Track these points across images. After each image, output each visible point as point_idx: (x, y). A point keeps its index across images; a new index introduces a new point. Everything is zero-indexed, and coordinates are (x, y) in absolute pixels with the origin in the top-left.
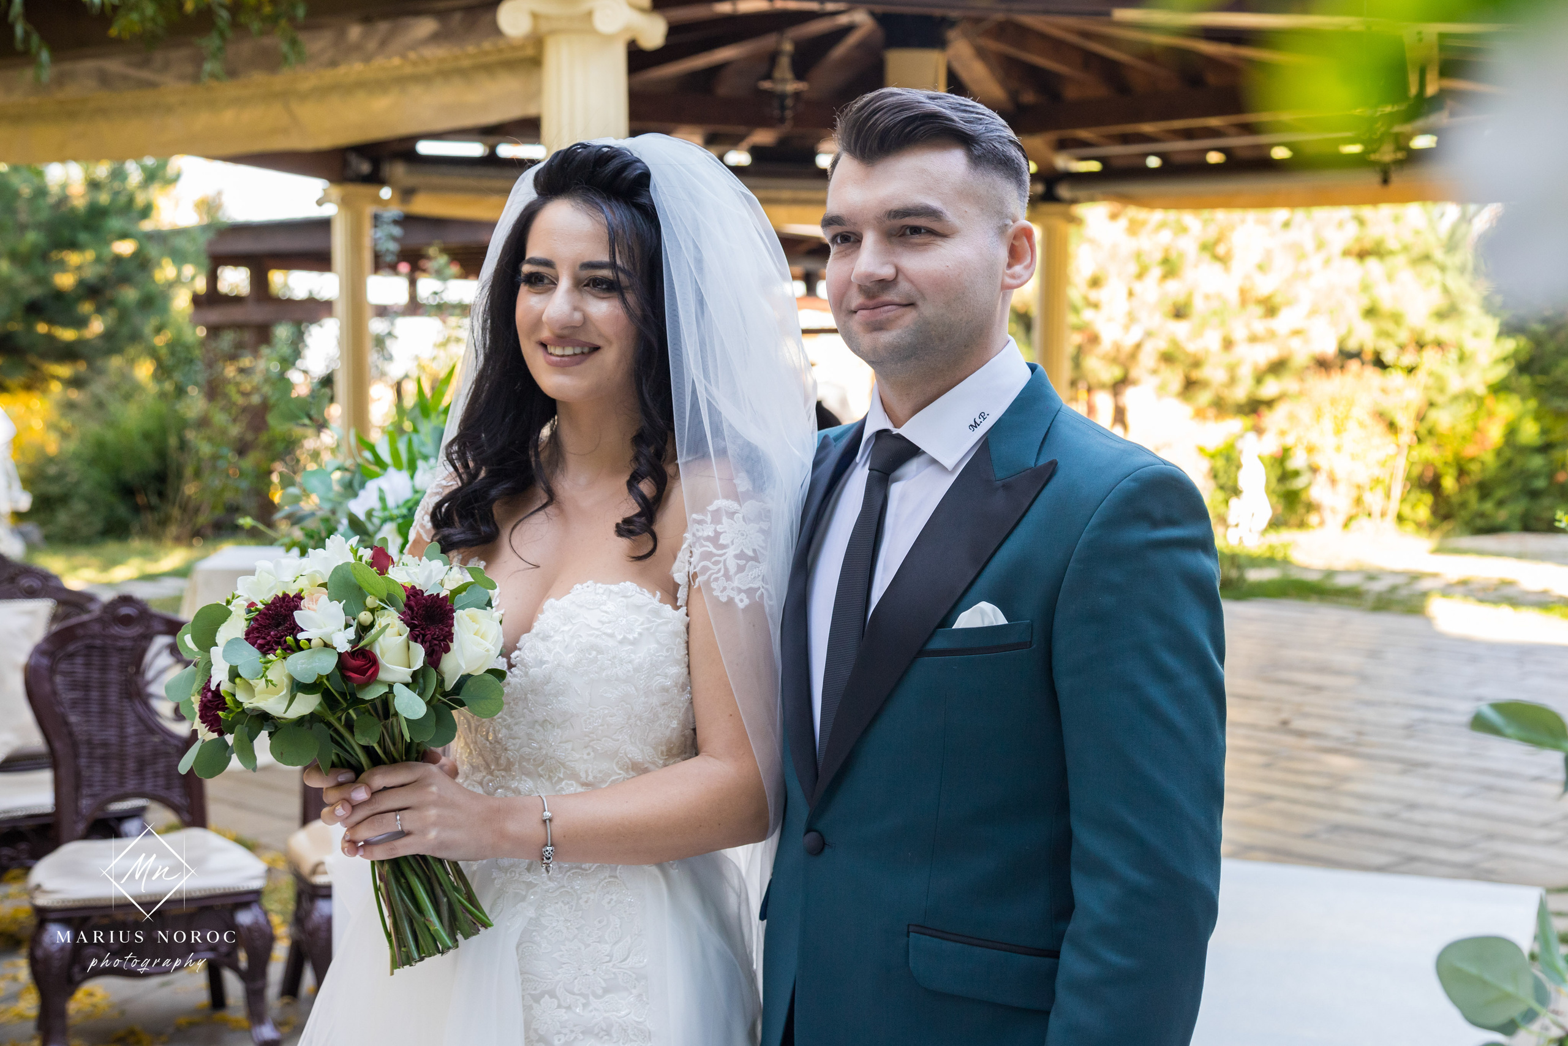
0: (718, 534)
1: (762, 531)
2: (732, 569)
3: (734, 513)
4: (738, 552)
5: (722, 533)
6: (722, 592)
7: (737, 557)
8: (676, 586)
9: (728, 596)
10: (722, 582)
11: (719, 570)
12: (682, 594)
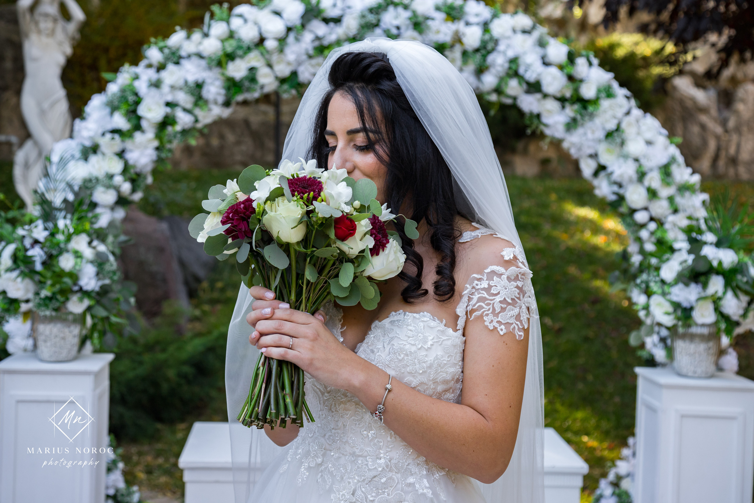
0: (490, 287)
1: (517, 287)
2: (498, 310)
3: (502, 274)
4: (502, 299)
5: (493, 286)
6: (490, 323)
7: (501, 302)
8: (457, 317)
9: (494, 326)
10: (491, 317)
11: (489, 310)
12: (461, 323)
